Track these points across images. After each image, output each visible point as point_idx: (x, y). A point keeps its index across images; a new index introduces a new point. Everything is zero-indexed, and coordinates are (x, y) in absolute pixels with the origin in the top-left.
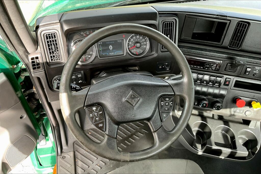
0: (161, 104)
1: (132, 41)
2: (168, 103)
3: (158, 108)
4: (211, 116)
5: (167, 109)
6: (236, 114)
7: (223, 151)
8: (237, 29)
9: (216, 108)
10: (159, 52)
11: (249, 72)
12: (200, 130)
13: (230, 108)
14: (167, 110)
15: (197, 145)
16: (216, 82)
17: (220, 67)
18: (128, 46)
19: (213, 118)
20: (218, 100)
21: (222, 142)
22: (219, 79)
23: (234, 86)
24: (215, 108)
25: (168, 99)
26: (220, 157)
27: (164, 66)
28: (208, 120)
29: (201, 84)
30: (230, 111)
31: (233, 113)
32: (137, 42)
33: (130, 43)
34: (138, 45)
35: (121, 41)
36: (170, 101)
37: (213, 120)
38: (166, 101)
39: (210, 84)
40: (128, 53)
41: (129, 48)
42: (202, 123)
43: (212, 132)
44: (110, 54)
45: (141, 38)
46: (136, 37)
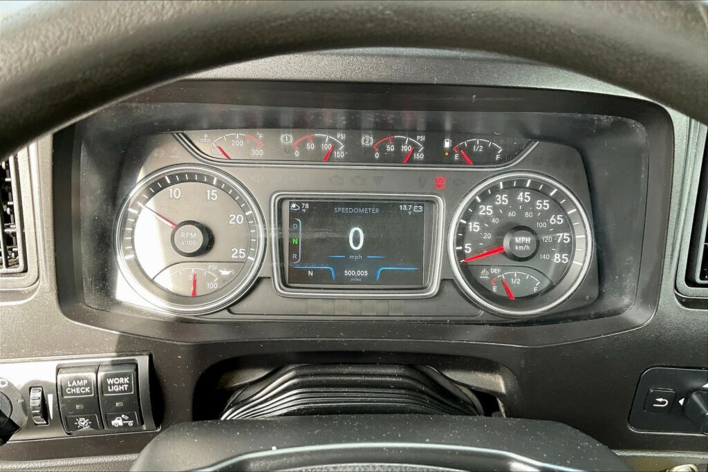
1: (486, 219)
10: (668, 300)
18: (459, 241)
27: (687, 397)
32: (518, 228)
33: (474, 227)
34: (523, 242)
35: (417, 209)
40: (453, 281)
41: (460, 254)
44: (347, 273)
45: (543, 205)
46: (512, 198)
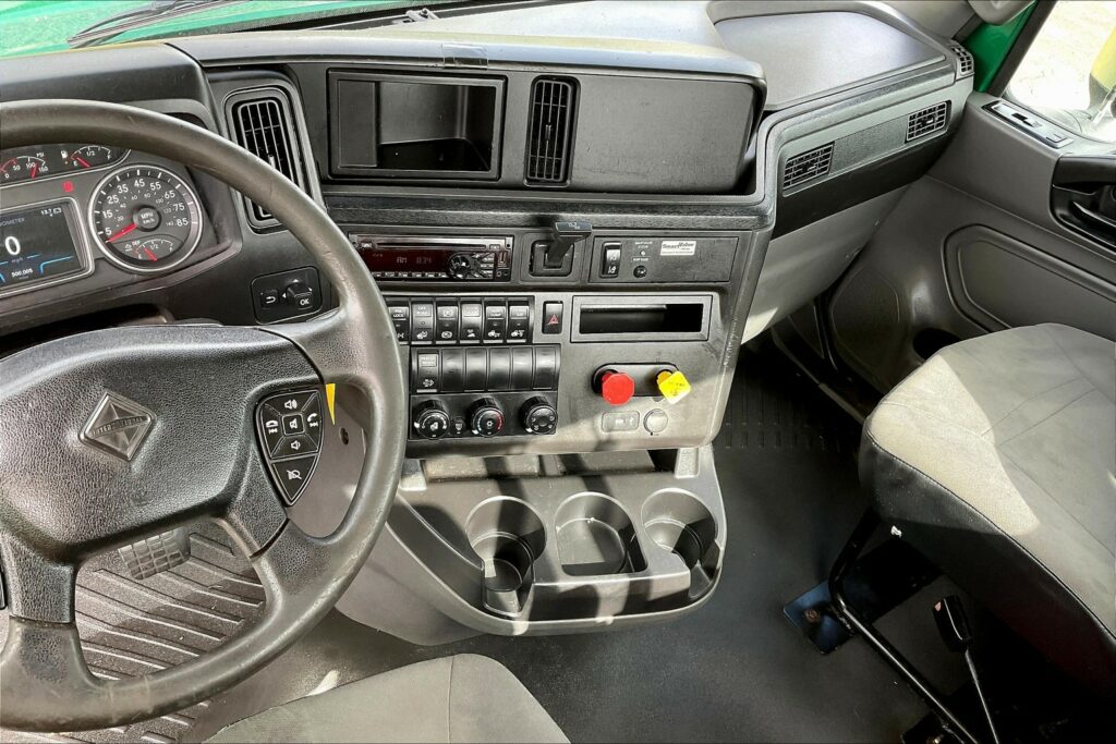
0: (267, 429)
1: (114, 207)
2: (298, 418)
3: (253, 446)
4: (535, 469)
5: (296, 445)
6: (616, 435)
7: (602, 592)
8: (538, 108)
9: (536, 428)
10: (249, 233)
11: (617, 264)
12: (506, 534)
13: (591, 415)
14: (300, 450)
15: (503, 595)
16: (513, 326)
17: (509, 261)
18: (99, 228)
19: (542, 474)
20: (537, 394)
21: (594, 556)
22: (519, 312)
23: (583, 330)
24: (533, 428)
25: (294, 404)
26: (599, 619)
27: (286, 292)
28: (526, 485)
29: (458, 345)
30: (594, 429)
31: (604, 435)
32: (141, 207)
33: (108, 214)
34: (147, 217)
35: (57, 211)
36: (304, 409)
37: (544, 481)
38: (288, 411)
39: (493, 338)
40: (105, 259)
41: (104, 238)
42: (504, 501)
43: (547, 526)
44: (14, 274)
45: (156, 186)
46: (131, 187)
